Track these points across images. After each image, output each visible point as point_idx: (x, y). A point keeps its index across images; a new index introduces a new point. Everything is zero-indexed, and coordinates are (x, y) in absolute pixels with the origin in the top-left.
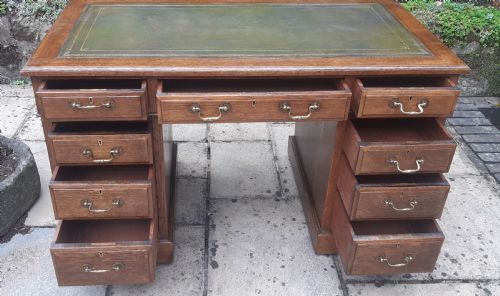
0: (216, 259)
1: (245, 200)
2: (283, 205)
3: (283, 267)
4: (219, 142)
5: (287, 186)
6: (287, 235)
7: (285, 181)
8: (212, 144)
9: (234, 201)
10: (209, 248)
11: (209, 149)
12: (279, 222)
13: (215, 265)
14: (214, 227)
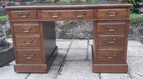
0: (61, 73)
1: (75, 61)
2: (86, 62)
3: (82, 75)
4: (72, 49)
5: (89, 58)
6: (85, 68)
7: (89, 57)
8: (69, 49)
9: (71, 61)
10: (60, 70)
11: (68, 51)
12: (84, 65)
13: (60, 74)
14: (63, 66)
